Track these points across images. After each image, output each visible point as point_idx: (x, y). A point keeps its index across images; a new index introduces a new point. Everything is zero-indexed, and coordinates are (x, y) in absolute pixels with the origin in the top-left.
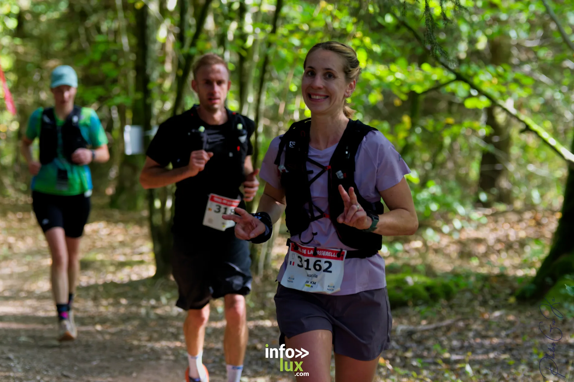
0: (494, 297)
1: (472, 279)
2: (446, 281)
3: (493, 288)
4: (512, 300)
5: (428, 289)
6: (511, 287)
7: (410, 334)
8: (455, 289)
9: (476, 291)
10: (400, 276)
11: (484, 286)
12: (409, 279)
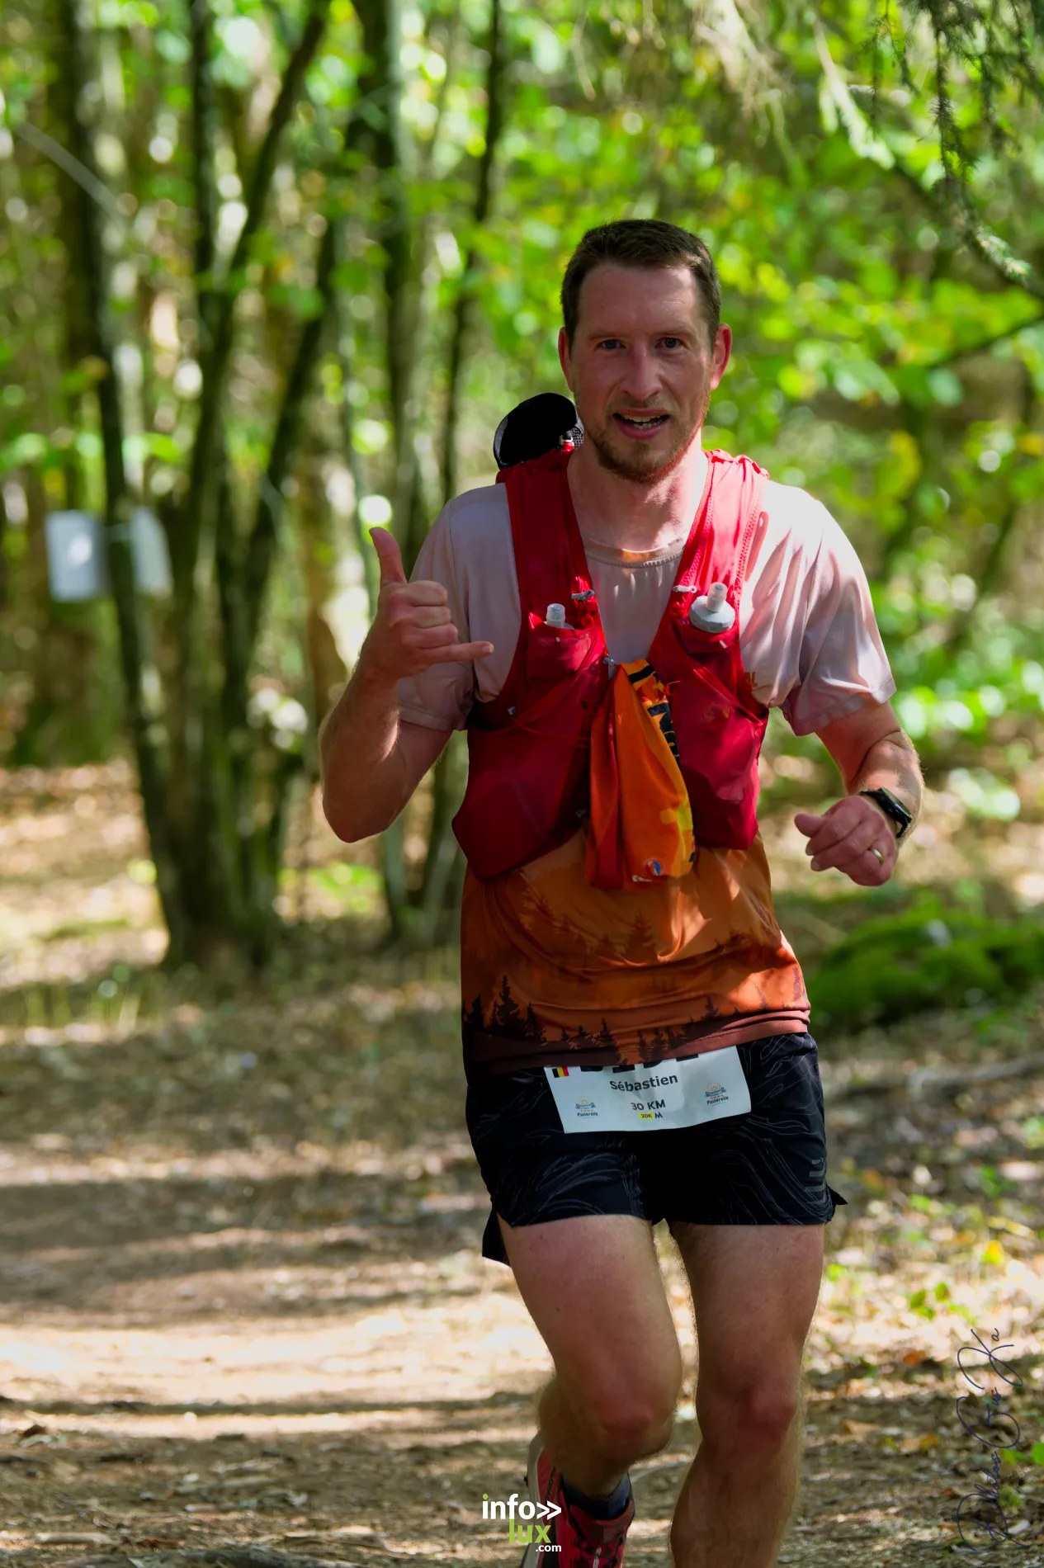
5: (998, 954)
7: (949, 1094)
10: (908, 919)
12: (937, 929)
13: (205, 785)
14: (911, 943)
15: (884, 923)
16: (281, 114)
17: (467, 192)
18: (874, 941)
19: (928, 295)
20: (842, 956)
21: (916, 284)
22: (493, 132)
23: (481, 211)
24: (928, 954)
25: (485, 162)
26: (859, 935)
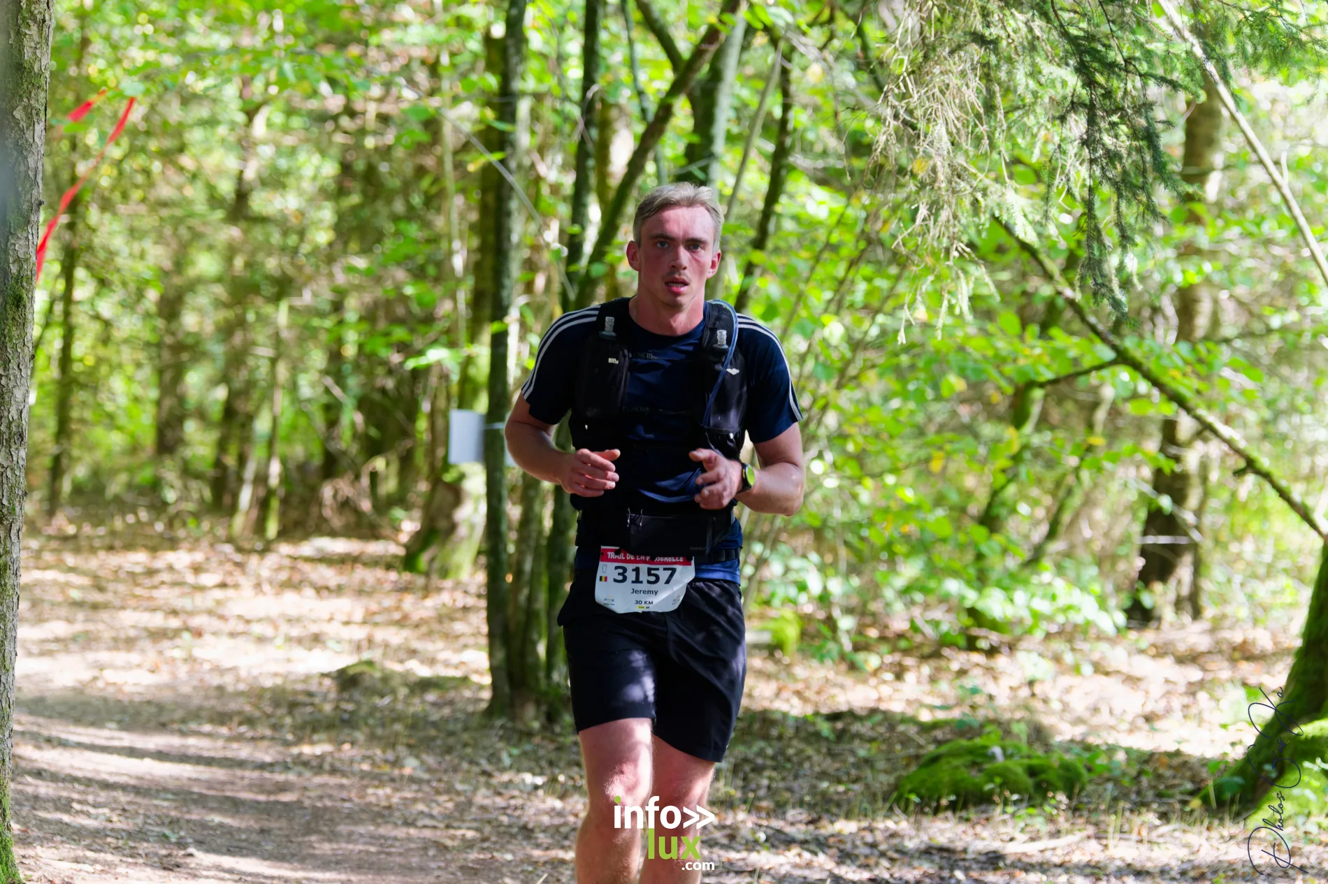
0: (1159, 795)
1: (1120, 757)
2: (1068, 757)
3: (1159, 777)
4: (1196, 803)
5: (1032, 772)
6: (1195, 779)
8: (1086, 776)
9: (1126, 782)
10: (978, 741)
11: (1140, 773)
12: (997, 751)
13: (531, 599)
14: (979, 758)
15: (964, 742)
16: (636, 165)
17: (752, 233)
18: (954, 754)
19: (1044, 334)
20: (935, 759)
21: (1034, 329)
22: (773, 196)
23: (759, 244)
24: (988, 766)
25: (767, 213)
26: (943, 749)
